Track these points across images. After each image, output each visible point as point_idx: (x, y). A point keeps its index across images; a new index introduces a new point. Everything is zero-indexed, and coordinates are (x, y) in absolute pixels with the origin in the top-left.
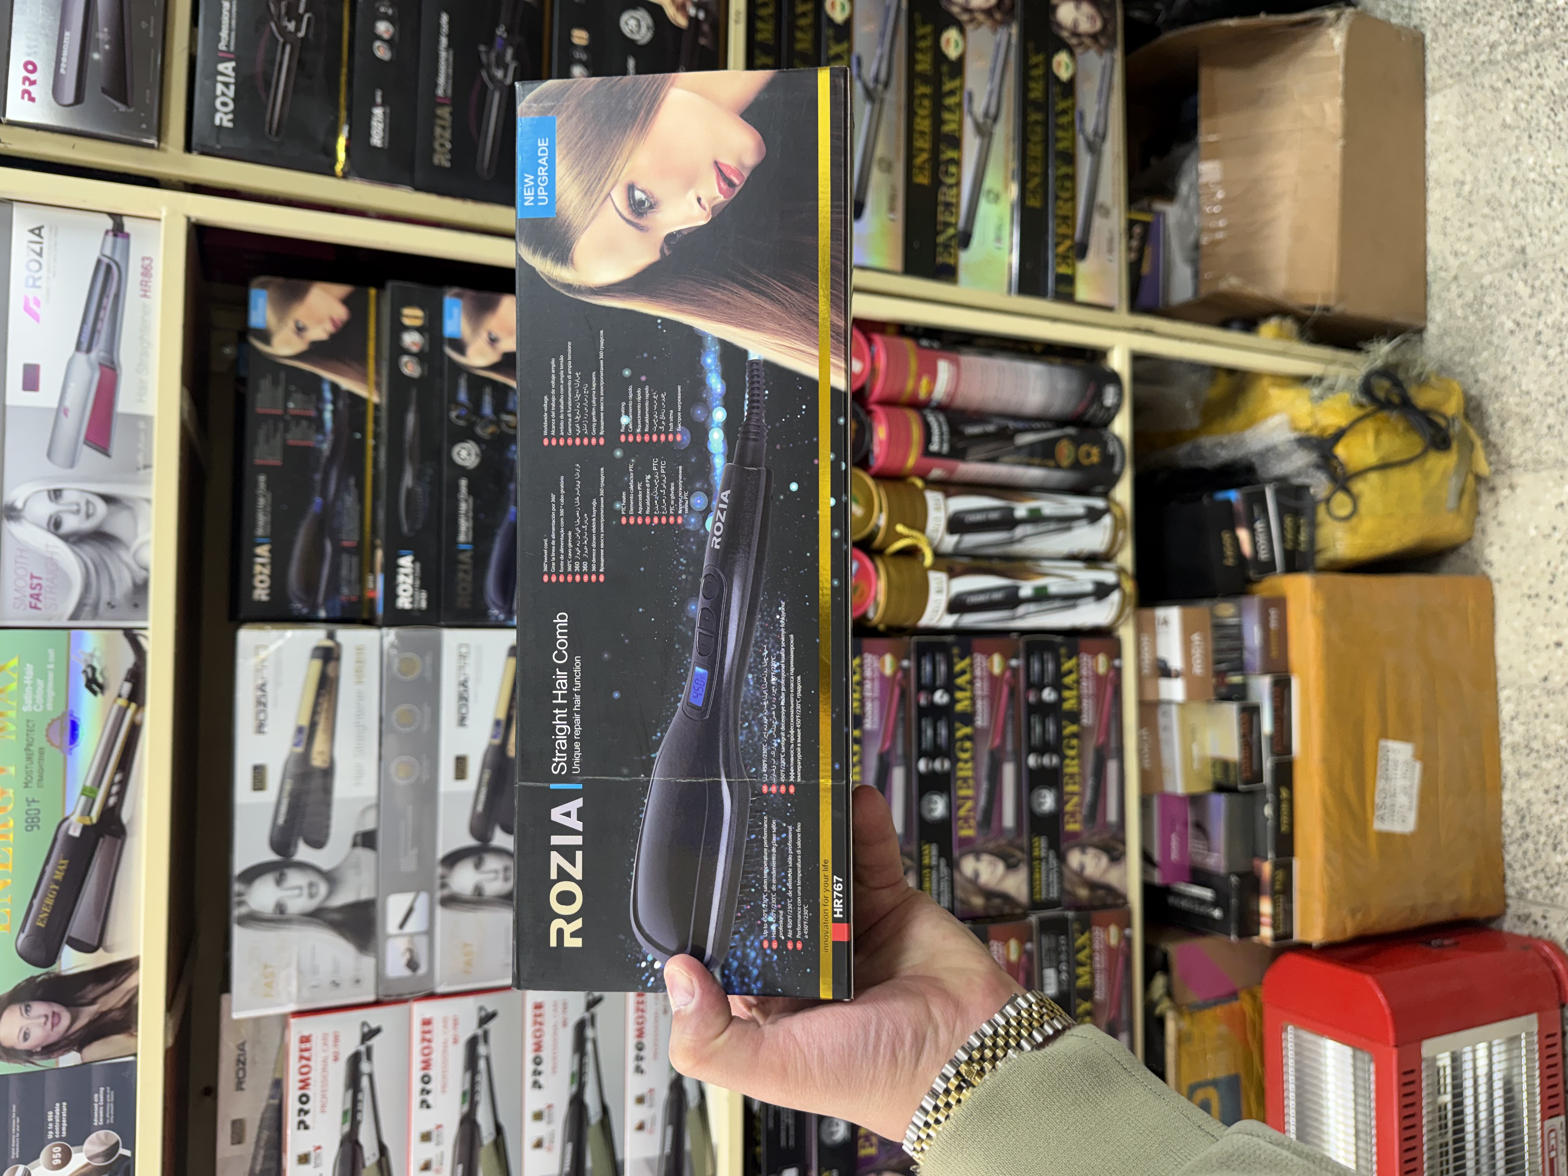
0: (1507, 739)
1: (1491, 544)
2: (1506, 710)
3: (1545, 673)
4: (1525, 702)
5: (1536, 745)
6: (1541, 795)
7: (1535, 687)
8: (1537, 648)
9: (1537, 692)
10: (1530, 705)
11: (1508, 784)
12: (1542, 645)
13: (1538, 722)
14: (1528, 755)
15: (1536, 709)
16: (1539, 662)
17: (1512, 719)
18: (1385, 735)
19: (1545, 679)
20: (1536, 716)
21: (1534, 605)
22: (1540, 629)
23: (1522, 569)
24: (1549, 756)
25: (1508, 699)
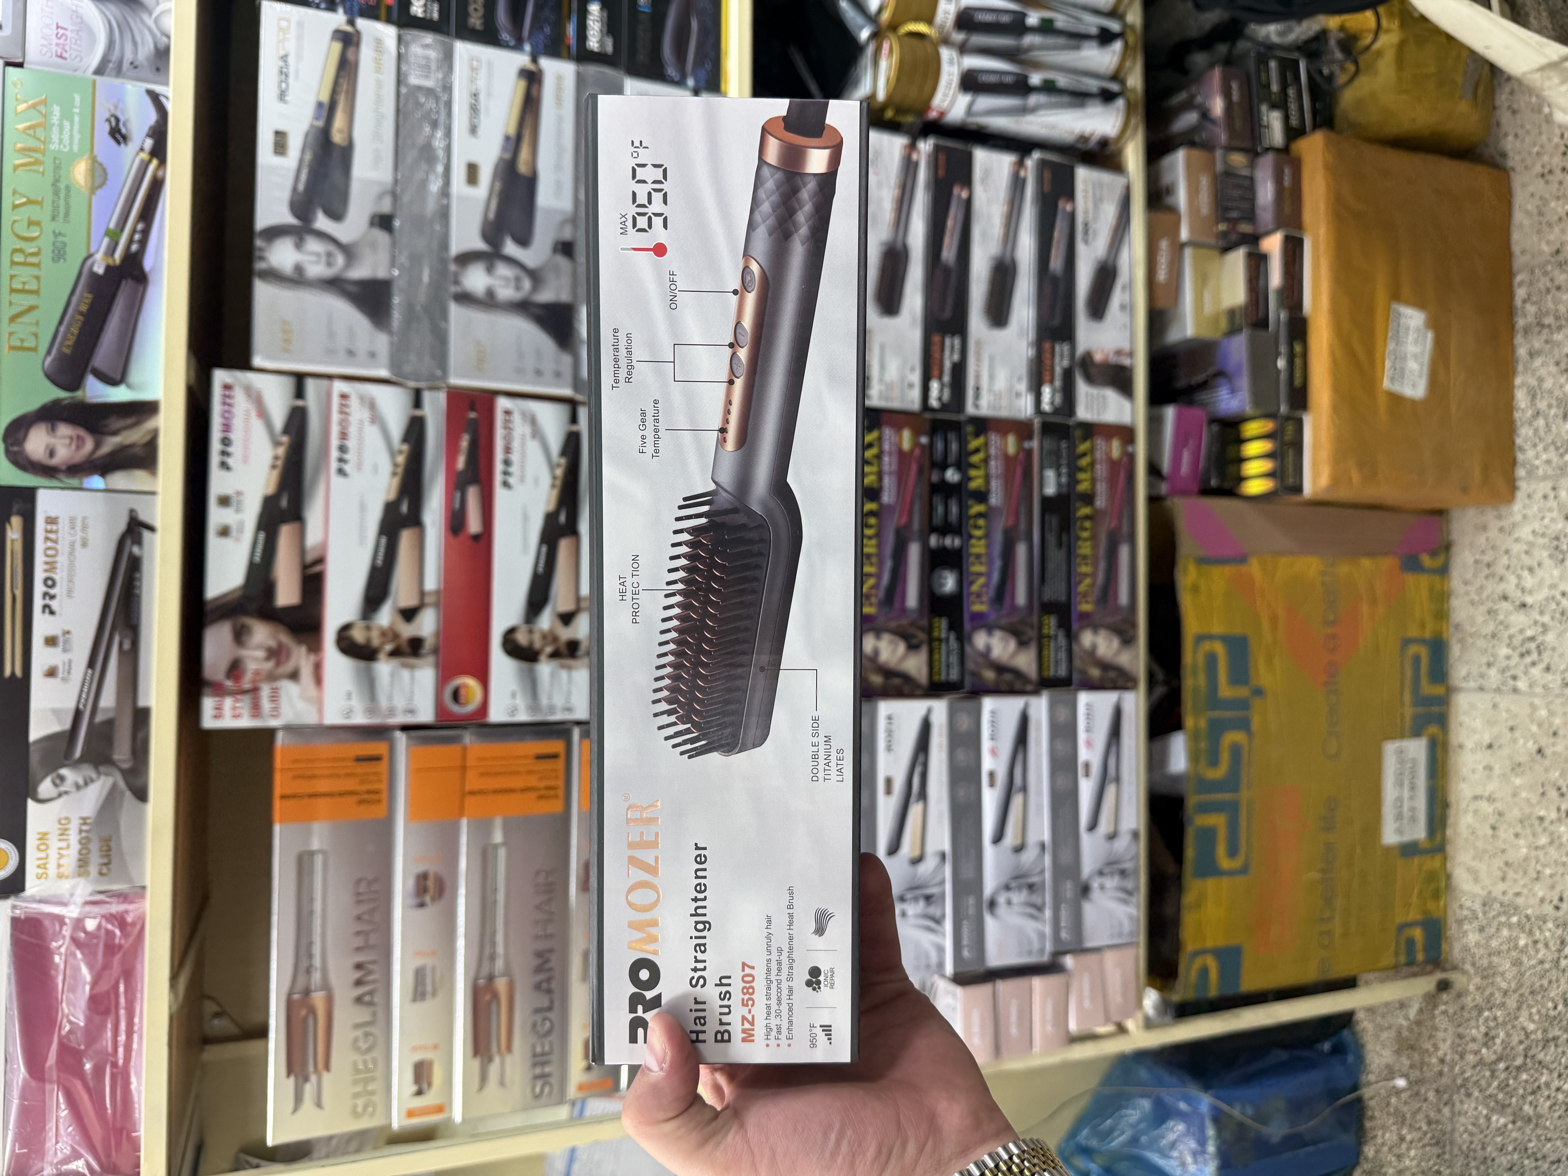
0: (1521, 322)
1: (1506, 135)
2: (1520, 293)
3: (1558, 245)
4: (1538, 280)
5: (1549, 320)
6: (1553, 369)
7: (1549, 262)
8: (1550, 225)
9: (1549, 268)
10: (1543, 283)
11: (1520, 368)
12: (1555, 218)
13: (1549, 297)
14: (1540, 332)
15: (1549, 284)
16: (1552, 237)
17: (1525, 301)
18: (1396, 296)
19: (1558, 252)
20: (1548, 291)
21: (1547, 182)
22: (1553, 204)
23: (1536, 149)
24: (1560, 328)
25: (1521, 284)
